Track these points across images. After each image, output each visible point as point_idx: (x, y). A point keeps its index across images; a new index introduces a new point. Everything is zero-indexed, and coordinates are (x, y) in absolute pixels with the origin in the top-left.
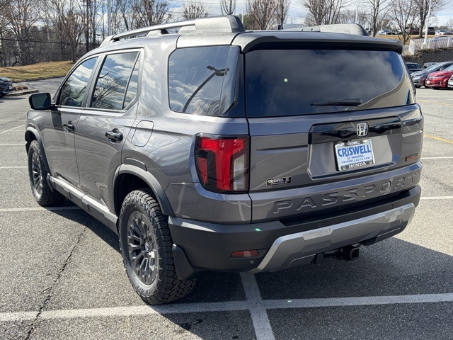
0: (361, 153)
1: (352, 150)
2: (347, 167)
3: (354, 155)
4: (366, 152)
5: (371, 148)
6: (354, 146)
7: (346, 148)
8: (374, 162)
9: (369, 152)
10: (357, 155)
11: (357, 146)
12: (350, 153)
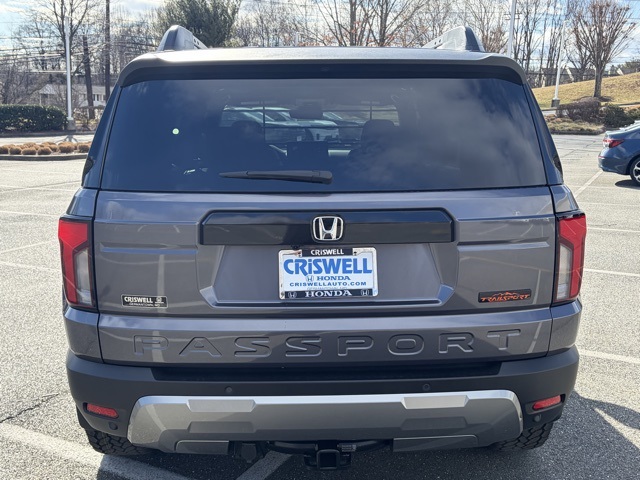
0: (345, 271)
1: (321, 264)
2: (301, 294)
3: (323, 274)
4: (356, 271)
5: (373, 265)
6: (328, 259)
7: (307, 259)
8: (375, 294)
9: (366, 271)
10: (332, 274)
11: (335, 258)
12: (314, 268)
